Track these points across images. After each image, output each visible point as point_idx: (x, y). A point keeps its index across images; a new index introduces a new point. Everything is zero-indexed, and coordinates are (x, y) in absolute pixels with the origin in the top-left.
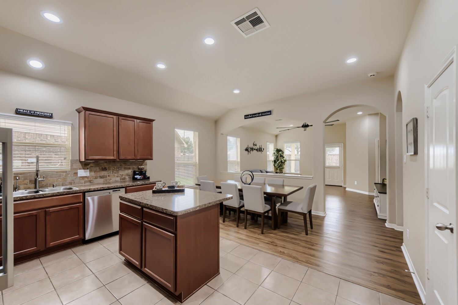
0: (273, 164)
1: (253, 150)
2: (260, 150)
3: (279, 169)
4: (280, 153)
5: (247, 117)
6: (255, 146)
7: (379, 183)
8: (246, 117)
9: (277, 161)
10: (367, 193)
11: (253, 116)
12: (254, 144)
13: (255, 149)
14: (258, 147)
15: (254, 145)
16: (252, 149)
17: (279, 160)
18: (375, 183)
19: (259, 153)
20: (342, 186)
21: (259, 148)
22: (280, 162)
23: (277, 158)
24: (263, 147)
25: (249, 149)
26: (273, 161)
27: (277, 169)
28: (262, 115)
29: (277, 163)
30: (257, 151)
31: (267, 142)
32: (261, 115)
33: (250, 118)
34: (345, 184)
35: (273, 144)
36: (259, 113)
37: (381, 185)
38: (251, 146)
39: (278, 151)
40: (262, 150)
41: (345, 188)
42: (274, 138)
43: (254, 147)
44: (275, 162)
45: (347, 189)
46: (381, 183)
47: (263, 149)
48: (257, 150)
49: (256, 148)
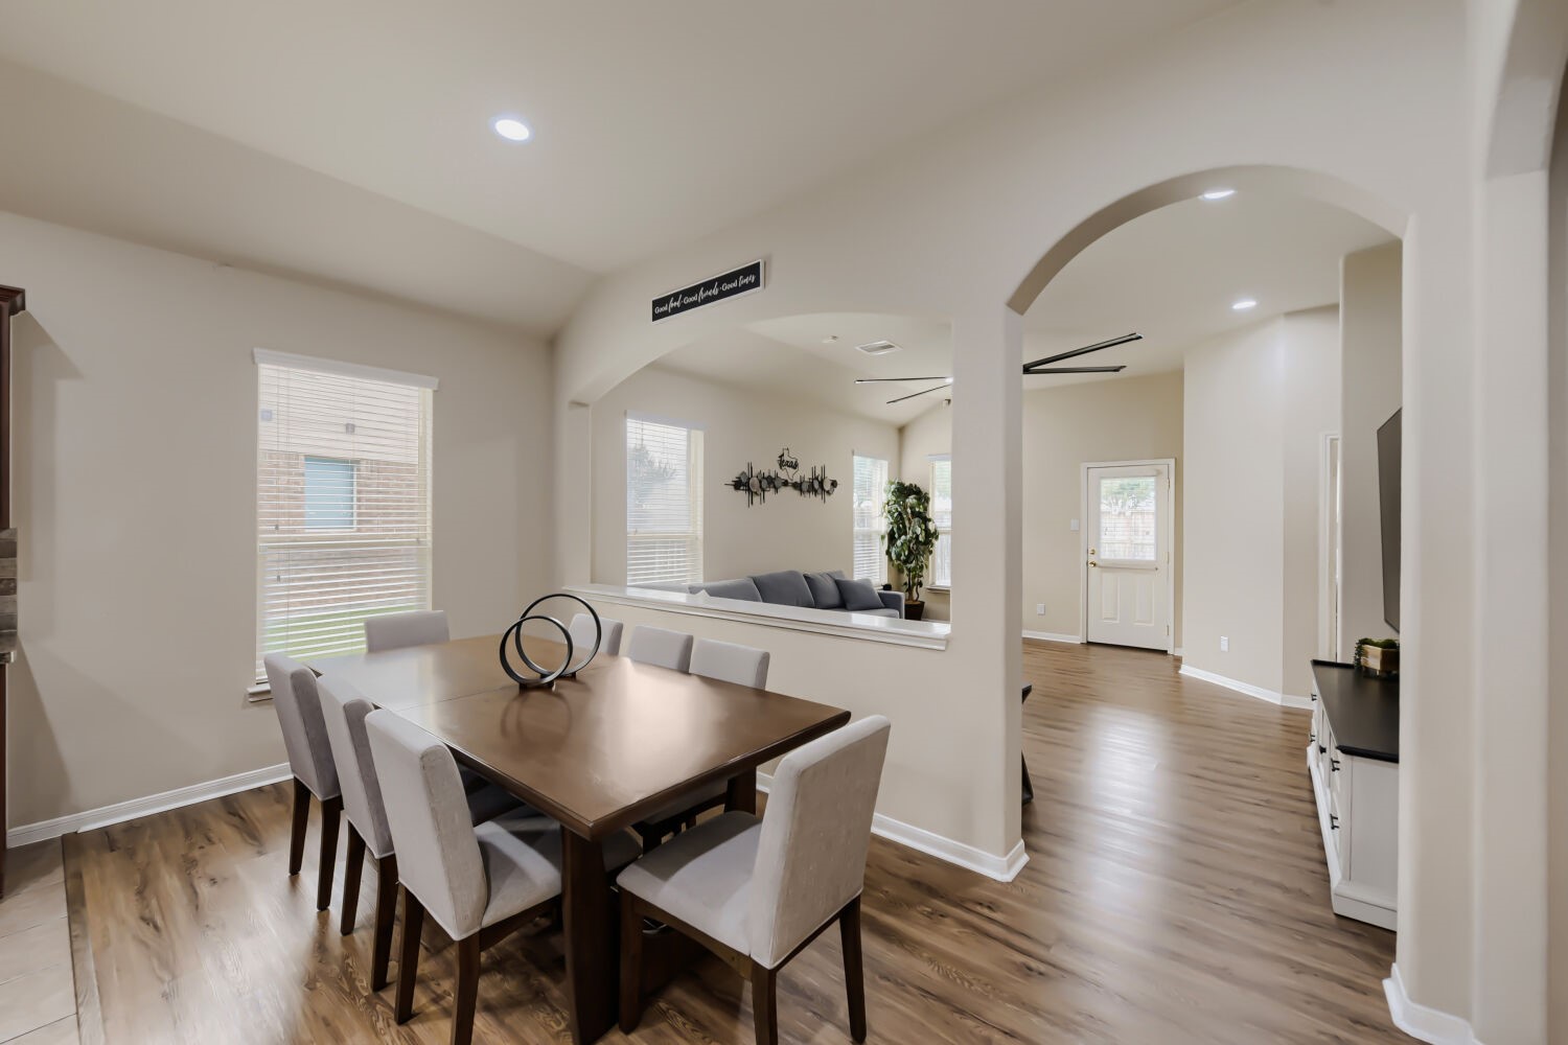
0: (886, 547)
1: (776, 489)
2: (817, 486)
3: (909, 570)
4: (911, 500)
5: (663, 308)
6: (791, 470)
7: (1339, 661)
8: (659, 310)
9: (900, 537)
10: (1275, 698)
11: (688, 300)
12: (786, 458)
13: (786, 483)
14: (804, 473)
15: (782, 463)
16: (772, 482)
17: (906, 534)
18: (1316, 663)
19: (813, 500)
20: (1164, 652)
21: (808, 476)
22: (910, 541)
23: (896, 522)
24: (830, 476)
25: (754, 481)
26: (883, 537)
27: (900, 571)
28: (720, 291)
29: (899, 543)
30: (801, 490)
31: (853, 453)
32: (715, 292)
33: (675, 311)
34: (1178, 644)
35: (885, 464)
36: (708, 285)
37: (1350, 673)
38: (769, 467)
39: (903, 491)
40: (827, 486)
41: (1178, 660)
42: (894, 436)
43: (783, 474)
44: (892, 538)
45: (1186, 670)
46: (1351, 661)
47: (834, 484)
48: (797, 486)
49: (797, 479)
